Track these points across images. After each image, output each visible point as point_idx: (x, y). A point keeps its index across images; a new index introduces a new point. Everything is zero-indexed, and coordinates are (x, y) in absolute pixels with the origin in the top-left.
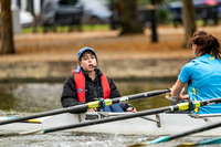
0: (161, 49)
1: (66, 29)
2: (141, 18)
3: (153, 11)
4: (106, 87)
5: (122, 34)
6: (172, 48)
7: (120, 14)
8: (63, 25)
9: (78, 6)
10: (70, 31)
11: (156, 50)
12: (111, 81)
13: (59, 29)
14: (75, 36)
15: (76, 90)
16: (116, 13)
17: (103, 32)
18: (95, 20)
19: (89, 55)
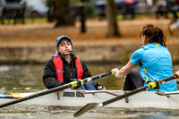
0: (88, 38)
1: (12, 21)
2: (73, 13)
3: (82, 8)
4: (80, 69)
5: (57, 26)
6: (97, 38)
7: (55, 9)
8: (9, 18)
9: (22, 3)
10: (15, 23)
11: (84, 39)
12: (84, 64)
13: (6, 21)
14: (19, 27)
15: (55, 71)
16: (52, 9)
17: (42, 24)
18: (35, 15)
19: (66, 42)
